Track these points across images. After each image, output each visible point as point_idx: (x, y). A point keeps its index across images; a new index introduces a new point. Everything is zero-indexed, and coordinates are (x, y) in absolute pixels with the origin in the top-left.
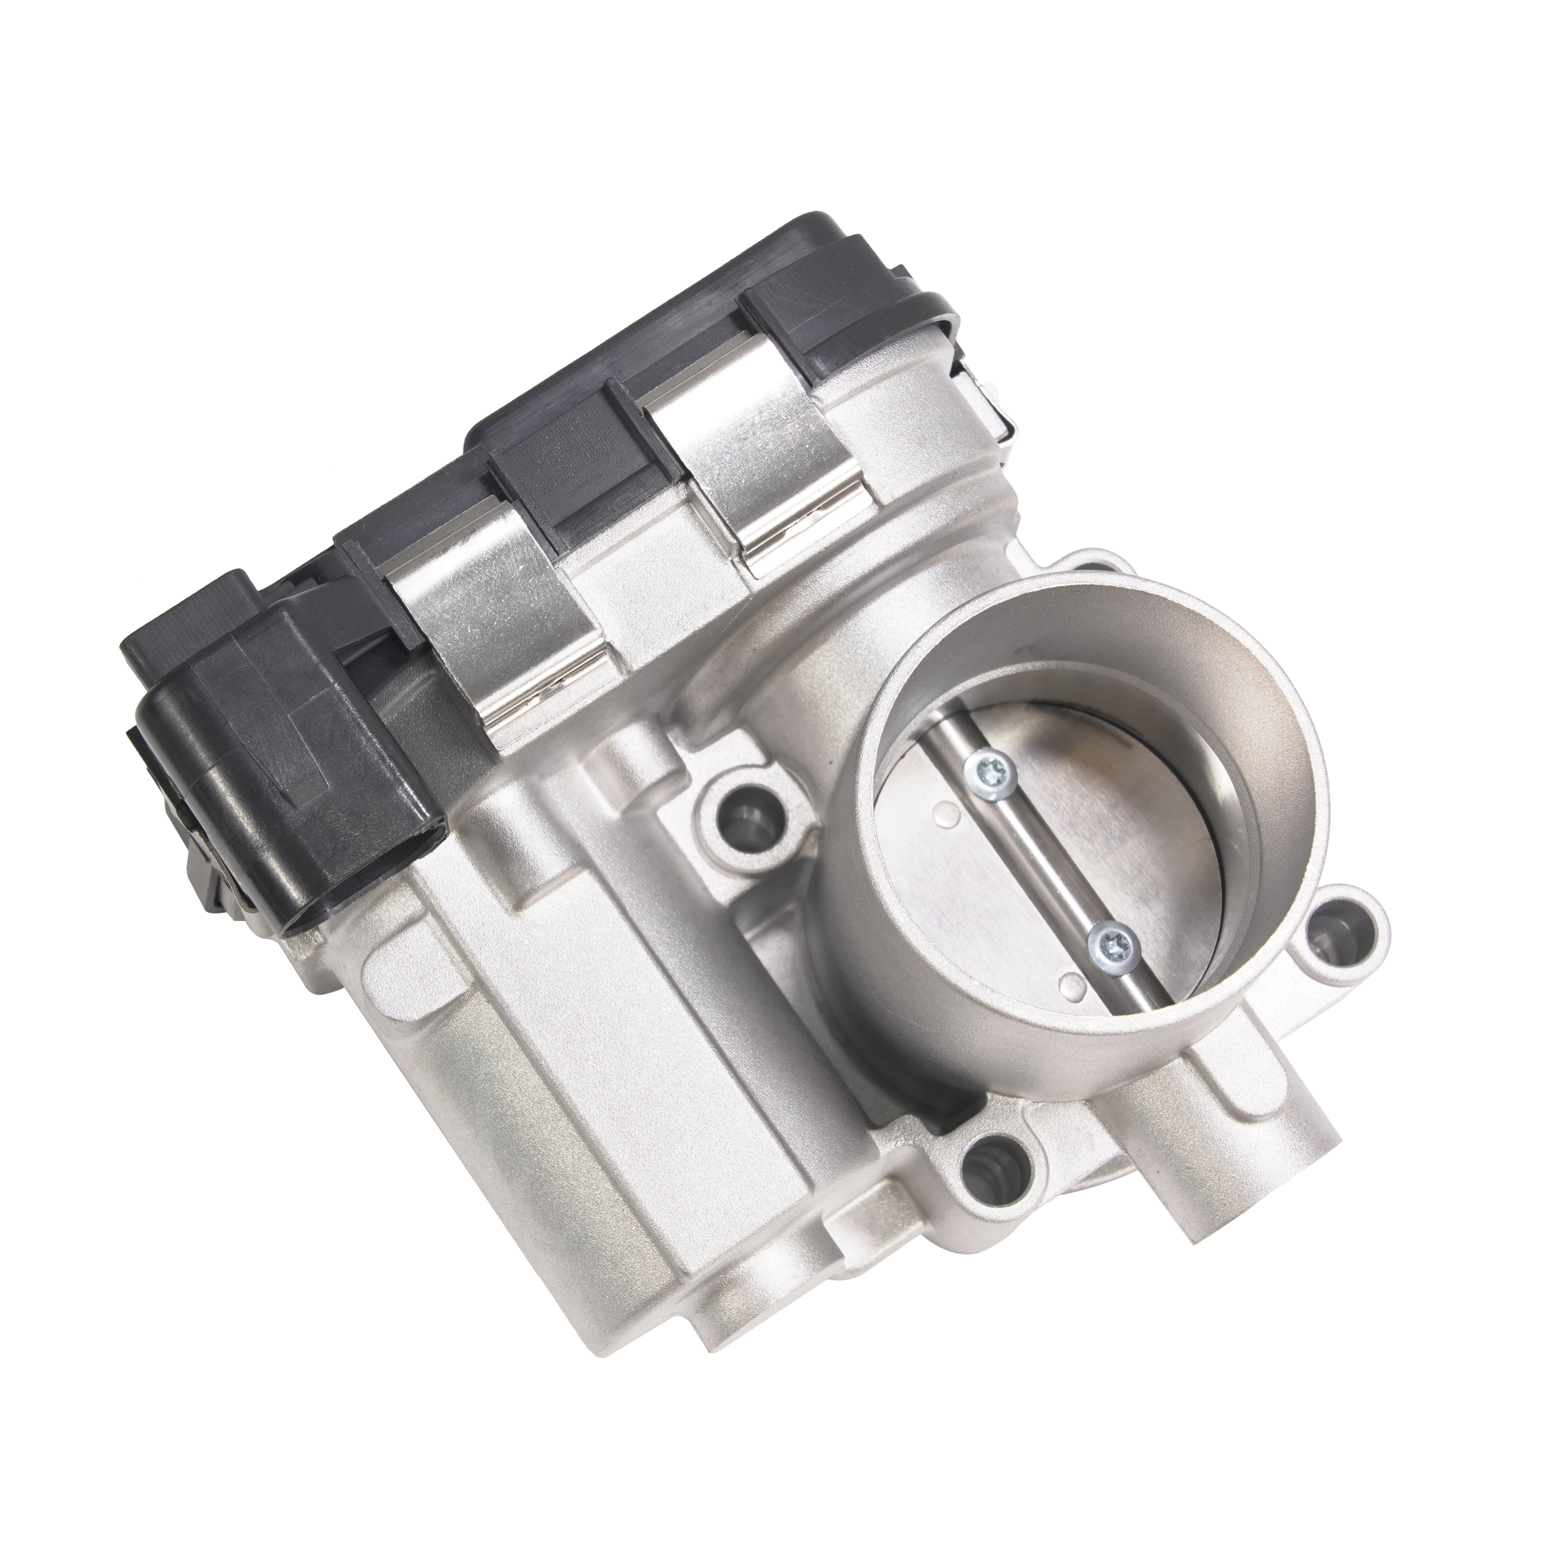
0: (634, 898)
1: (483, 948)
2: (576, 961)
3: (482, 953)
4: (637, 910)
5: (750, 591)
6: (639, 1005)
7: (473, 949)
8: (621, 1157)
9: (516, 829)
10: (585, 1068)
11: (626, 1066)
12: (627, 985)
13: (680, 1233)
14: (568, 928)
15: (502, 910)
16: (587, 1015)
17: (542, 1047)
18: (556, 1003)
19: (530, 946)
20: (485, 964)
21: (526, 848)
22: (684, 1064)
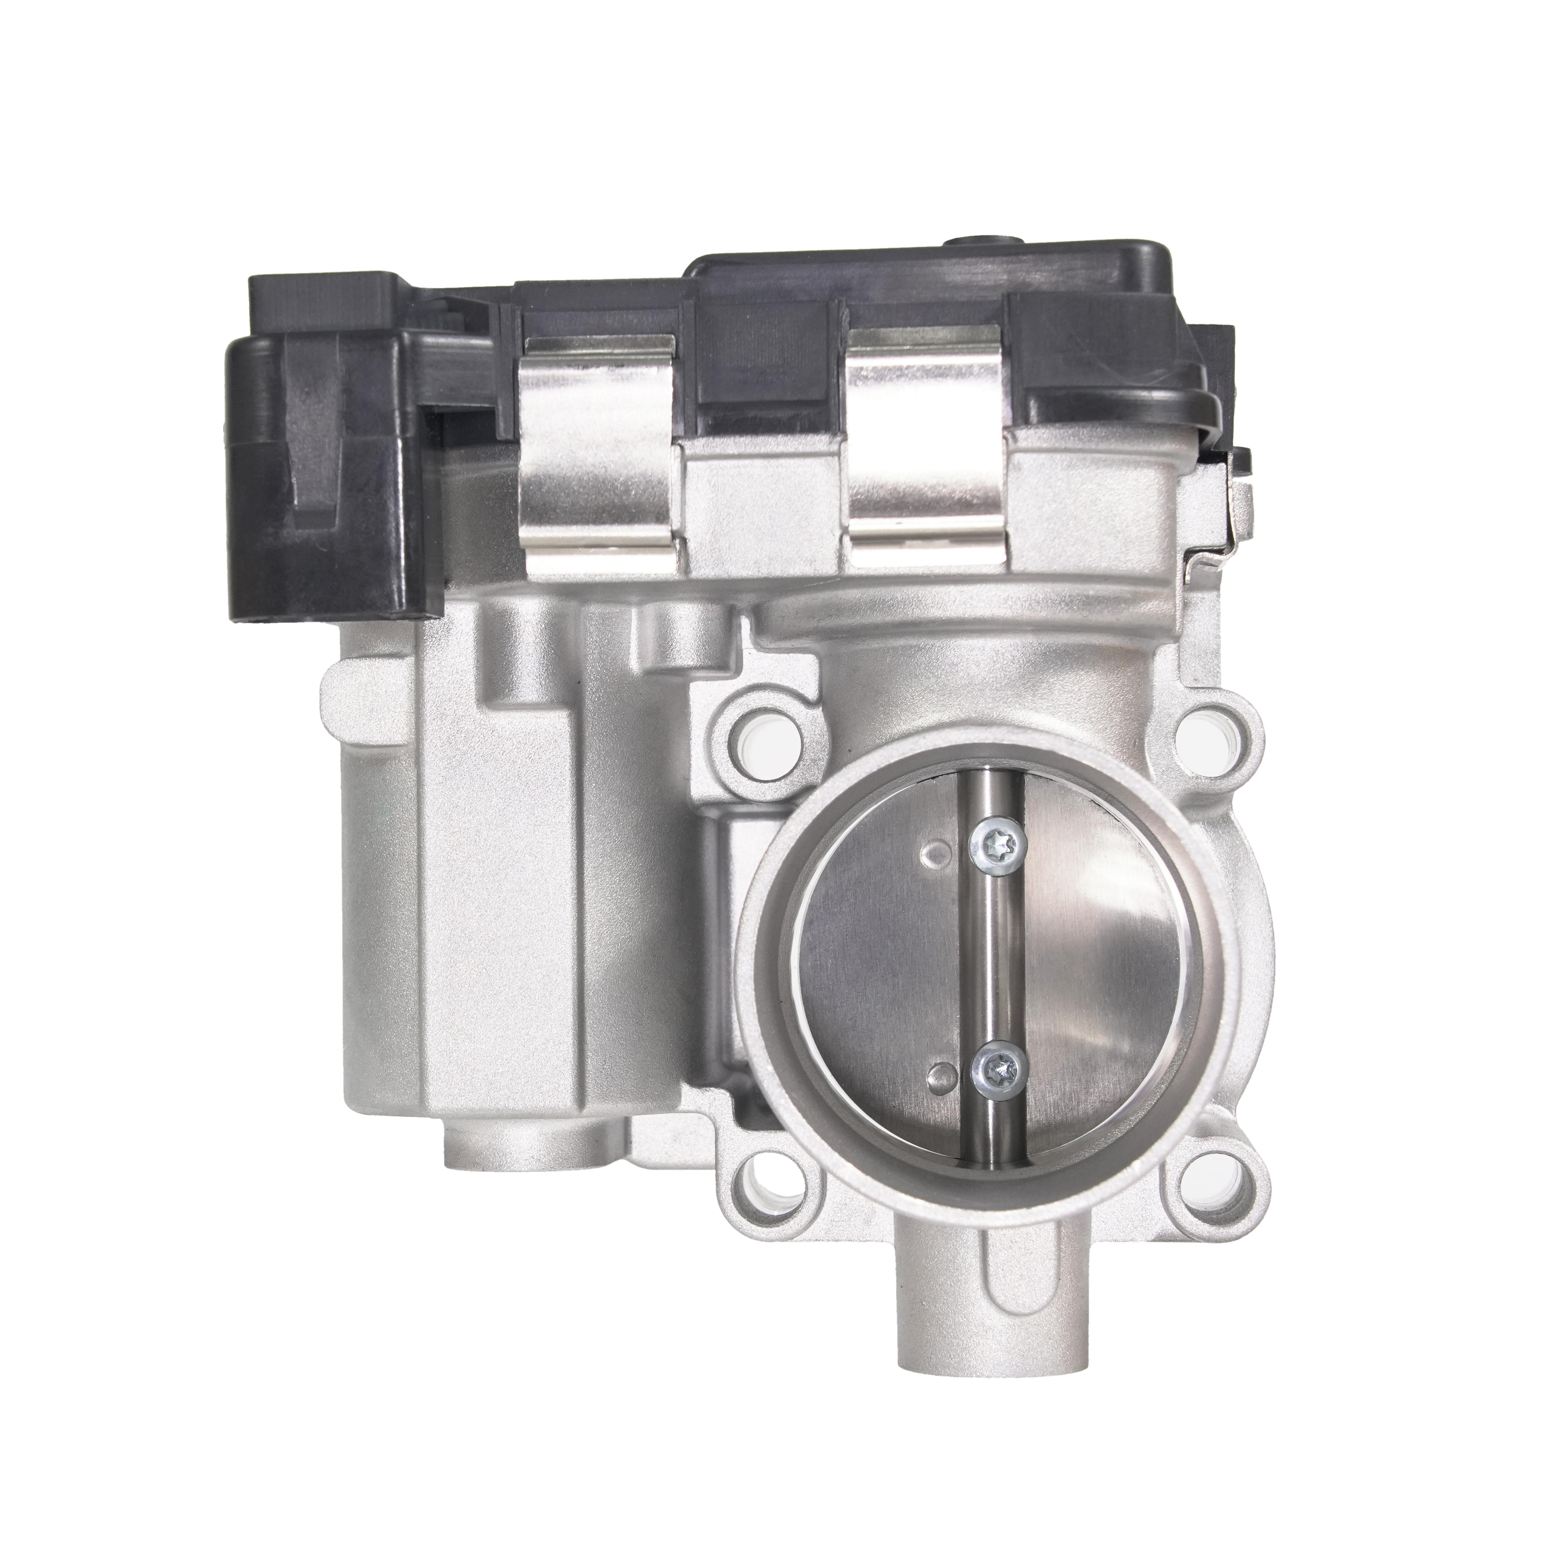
0: (599, 757)
1: (436, 720)
2: (507, 783)
3: (433, 725)
4: (595, 770)
5: (840, 572)
6: (536, 857)
7: (428, 715)
8: (435, 977)
9: (521, 639)
10: (455, 881)
11: (490, 902)
12: (536, 833)
13: (442, 1074)
14: (519, 750)
15: (473, 698)
16: (486, 836)
17: (430, 839)
18: (467, 809)
19: (478, 745)
20: (430, 735)
21: (519, 663)
22: (540, 934)
